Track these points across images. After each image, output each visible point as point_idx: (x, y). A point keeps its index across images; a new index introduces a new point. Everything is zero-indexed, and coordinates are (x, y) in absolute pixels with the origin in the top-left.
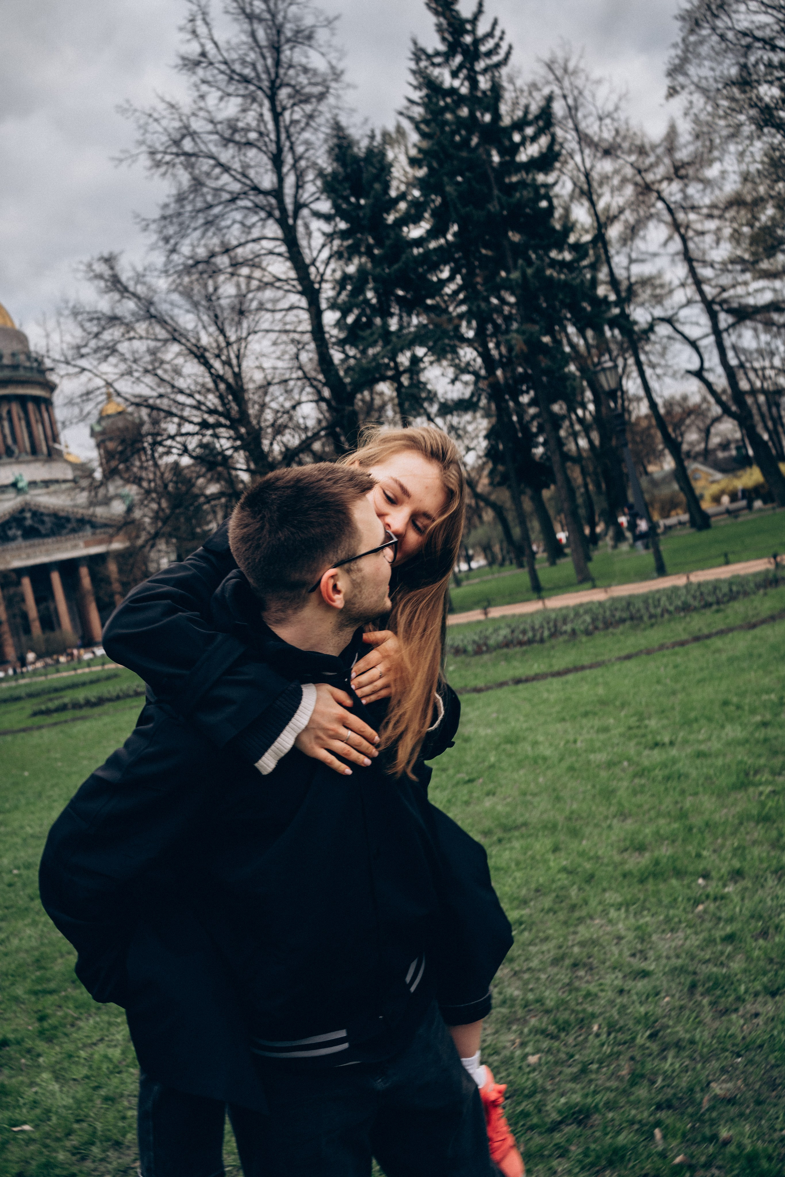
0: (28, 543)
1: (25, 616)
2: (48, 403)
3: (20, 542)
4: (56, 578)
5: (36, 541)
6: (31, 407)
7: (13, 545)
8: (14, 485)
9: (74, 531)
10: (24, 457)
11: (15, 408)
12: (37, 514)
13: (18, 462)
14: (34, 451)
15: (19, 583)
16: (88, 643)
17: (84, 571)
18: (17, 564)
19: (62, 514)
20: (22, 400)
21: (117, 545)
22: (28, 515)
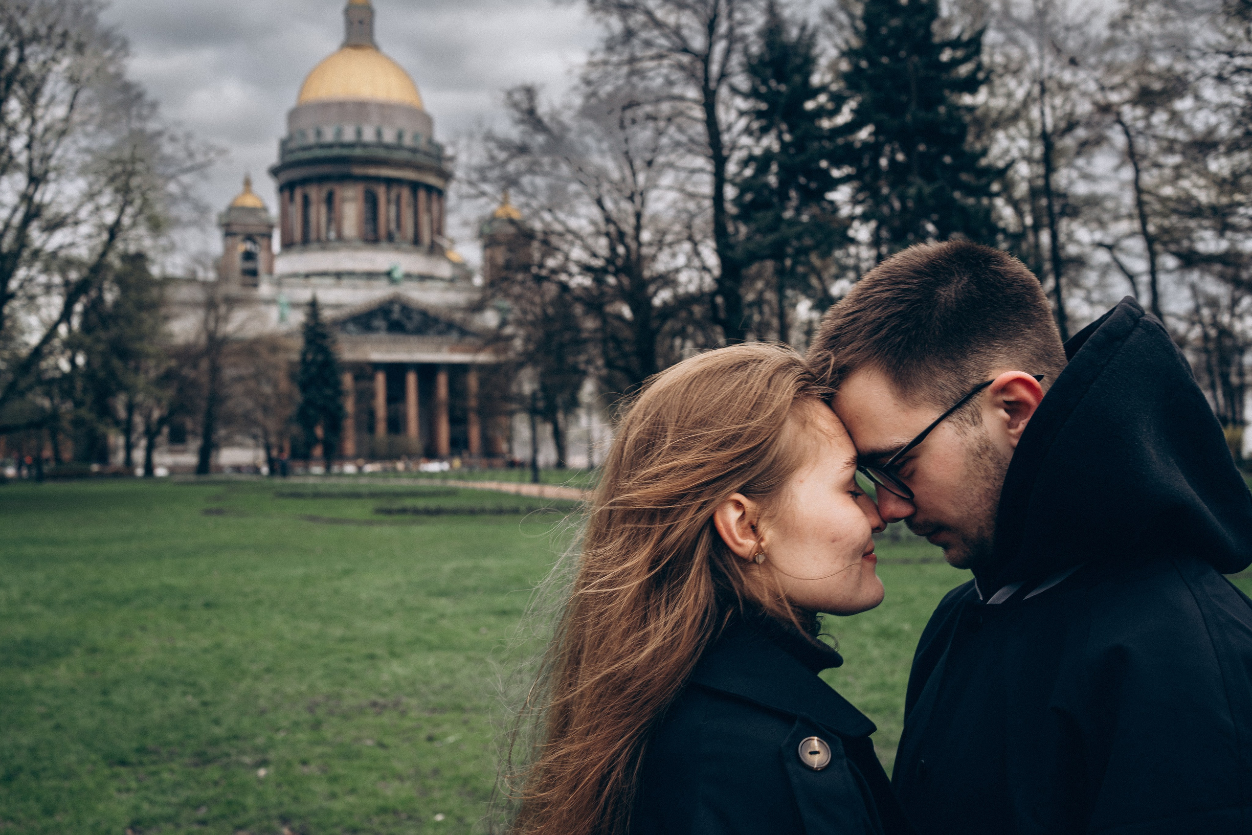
0: (392, 337)
1: (372, 414)
2: (440, 193)
3: (383, 335)
4: (412, 380)
5: (400, 337)
6: (422, 195)
7: (374, 336)
8: (389, 274)
9: (440, 333)
10: (405, 246)
11: (406, 193)
12: (407, 309)
13: (398, 249)
14: (416, 241)
15: (372, 378)
16: (431, 454)
17: (442, 380)
18: (377, 356)
19: (432, 312)
20: (415, 186)
21: (483, 358)
22: (396, 308)
